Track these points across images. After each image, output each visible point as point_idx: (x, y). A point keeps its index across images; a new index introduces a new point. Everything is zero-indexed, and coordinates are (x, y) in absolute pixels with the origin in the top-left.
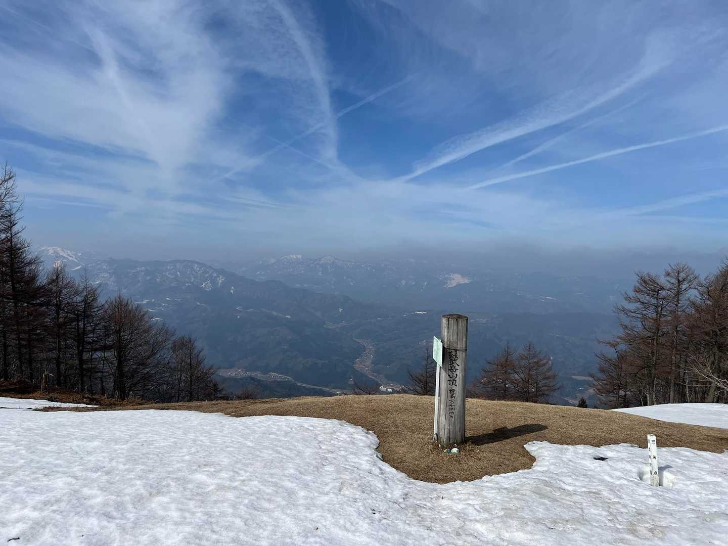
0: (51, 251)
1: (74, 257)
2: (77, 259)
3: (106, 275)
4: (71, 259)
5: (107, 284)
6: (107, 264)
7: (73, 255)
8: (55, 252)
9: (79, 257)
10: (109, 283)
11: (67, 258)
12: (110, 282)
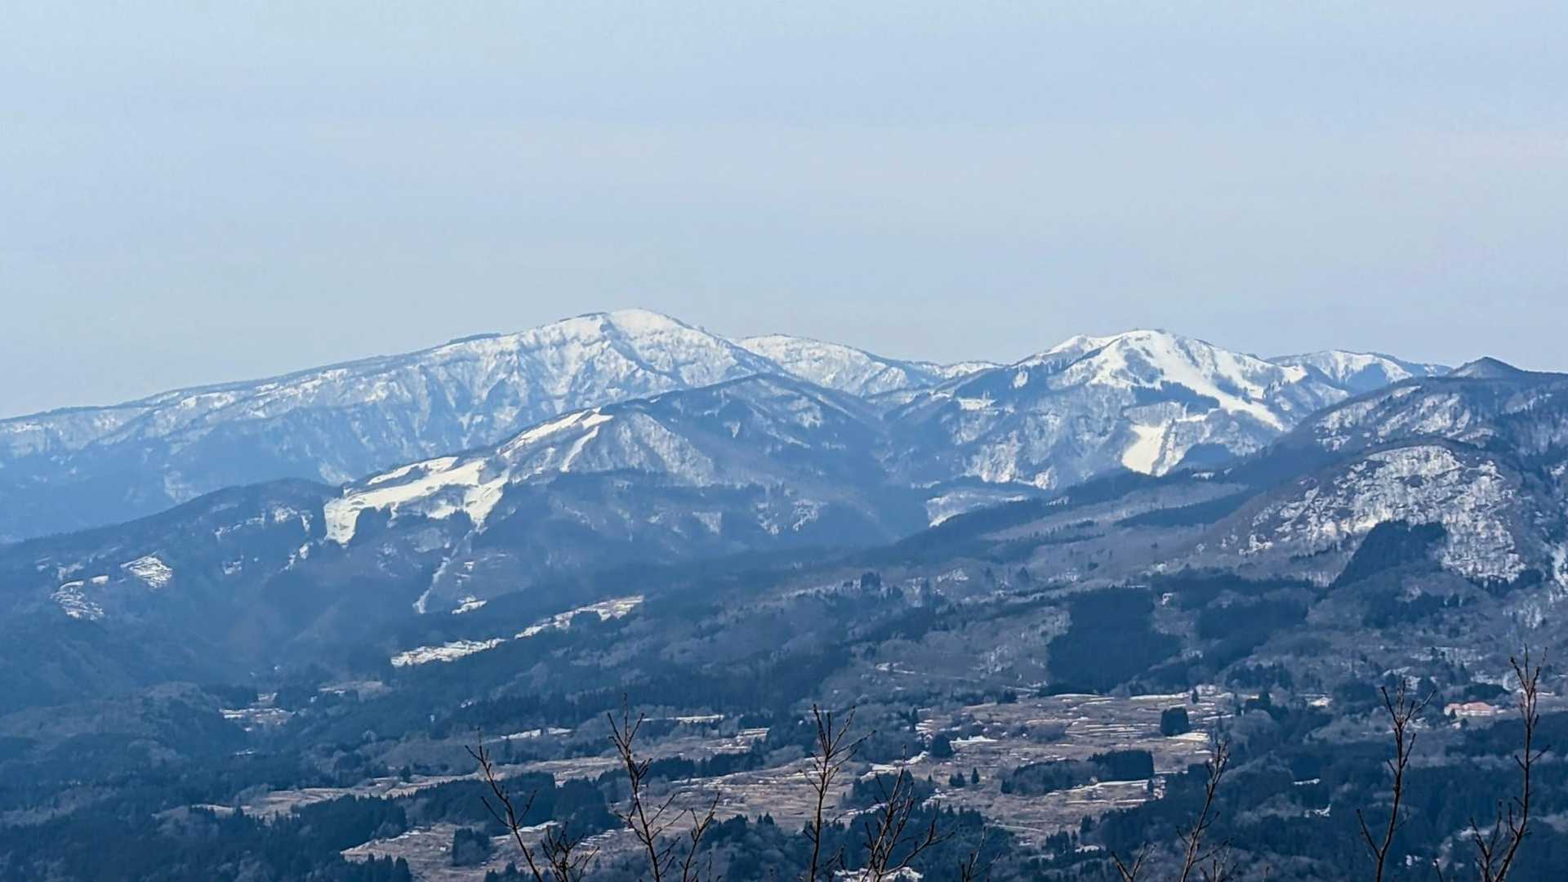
0: (1112, 361)
1: (1258, 392)
2: (1273, 408)
3: (1434, 466)
4: (1231, 404)
5: (1436, 533)
6: (1453, 401)
7: (1254, 379)
8: (1135, 362)
9: (1289, 391)
10: (1457, 520)
11: (1214, 402)
12: (1465, 518)
